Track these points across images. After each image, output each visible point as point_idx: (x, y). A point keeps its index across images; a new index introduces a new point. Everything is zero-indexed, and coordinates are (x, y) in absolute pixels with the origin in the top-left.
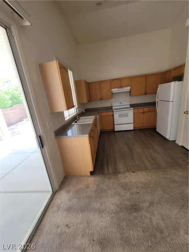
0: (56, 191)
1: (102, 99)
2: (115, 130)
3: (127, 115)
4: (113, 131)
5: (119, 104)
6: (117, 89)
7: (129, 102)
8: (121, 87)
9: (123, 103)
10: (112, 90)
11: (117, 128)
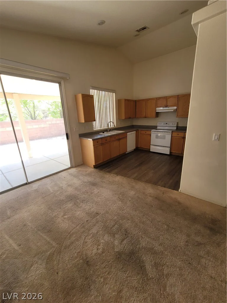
0: (73, 167)
1: (146, 117)
2: (151, 151)
3: (164, 138)
4: (148, 151)
5: (164, 124)
6: (162, 108)
7: (176, 123)
8: (166, 106)
9: (169, 124)
10: (157, 109)
11: (153, 149)
